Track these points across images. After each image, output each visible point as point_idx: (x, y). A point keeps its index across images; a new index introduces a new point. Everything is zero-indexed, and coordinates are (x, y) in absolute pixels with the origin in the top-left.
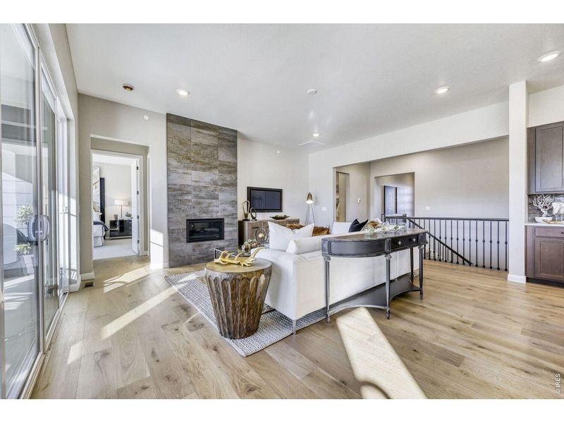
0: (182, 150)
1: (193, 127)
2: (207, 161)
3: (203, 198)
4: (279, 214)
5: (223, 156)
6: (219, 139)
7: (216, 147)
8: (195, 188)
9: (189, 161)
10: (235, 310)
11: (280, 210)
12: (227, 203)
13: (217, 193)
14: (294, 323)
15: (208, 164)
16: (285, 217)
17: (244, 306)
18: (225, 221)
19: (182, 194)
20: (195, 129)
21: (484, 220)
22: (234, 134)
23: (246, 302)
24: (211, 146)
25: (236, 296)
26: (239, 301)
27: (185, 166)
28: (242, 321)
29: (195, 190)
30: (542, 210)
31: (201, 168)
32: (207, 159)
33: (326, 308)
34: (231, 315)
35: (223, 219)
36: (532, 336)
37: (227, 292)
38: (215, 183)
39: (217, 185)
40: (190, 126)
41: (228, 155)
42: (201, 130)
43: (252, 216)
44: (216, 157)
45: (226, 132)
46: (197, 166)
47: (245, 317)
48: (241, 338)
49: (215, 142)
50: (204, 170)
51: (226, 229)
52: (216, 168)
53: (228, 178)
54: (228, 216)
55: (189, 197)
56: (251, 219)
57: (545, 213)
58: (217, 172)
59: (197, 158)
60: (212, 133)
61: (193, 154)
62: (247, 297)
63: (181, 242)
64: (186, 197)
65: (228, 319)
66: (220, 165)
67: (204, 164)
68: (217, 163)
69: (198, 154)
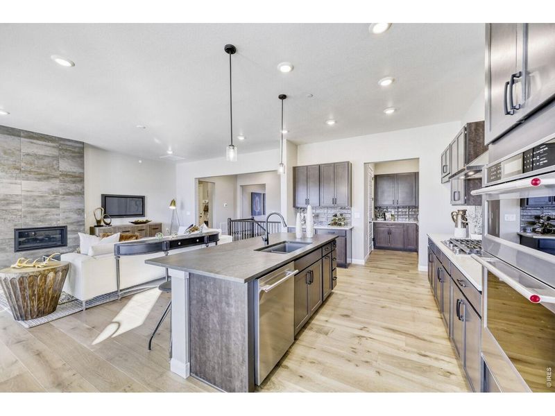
0: (7, 160)
1: (22, 137)
2: (43, 170)
3: (38, 207)
4: (140, 219)
5: (66, 166)
6: (60, 150)
7: (56, 158)
8: (26, 198)
9: (18, 171)
10: (25, 299)
11: (143, 215)
12: (70, 211)
13: (57, 201)
14: (84, 304)
15: (45, 174)
16: (147, 222)
17: (34, 295)
18: (68, 229)
19: (8, 204)
20: (26, 140)
22: (81, 145)
23: (36, 292)
24: (48, 156)
25: (25, 288)
26: (28, 292)
27: (11, 176)
28: (33, 306)
29: (26, 200)
31: (36, 178)
32: (43, 169)
33: (117, 291)
34: (21, 303)
35: (65, 227)
37: (16, 287)
38: (55, 193)
39: (57, 194)
40: (19, 136)
41: (71, 165)
42: (35, 141)
43: (105, 223)
44: (56, 167)
45: (70, 143)
46: (29, 175)
47: (35, 303)
48: (32, 318)
49: (55, 152)
50: (39, 180)
51: (69, 236)
52: (56, 177)
53: (72, 187)
54: (72, 224)
55: (19, 207)
56: (104, 225)
58: (57, 181)
59: (29, 168)
60: (50, 144)
61: (23, 164)
62: (36, 289)
63: (7, 252)
64: (13, 207)
65: (18, 306)
66: (61, 175)
67: (39, 174)
68: (57, 173)
69: (31, 164)
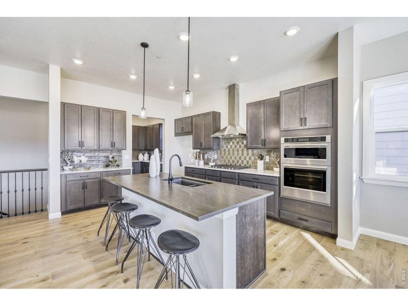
21: (16, 171)
30: (67, 161)
36: (90, 256)
57: (69, 163)
